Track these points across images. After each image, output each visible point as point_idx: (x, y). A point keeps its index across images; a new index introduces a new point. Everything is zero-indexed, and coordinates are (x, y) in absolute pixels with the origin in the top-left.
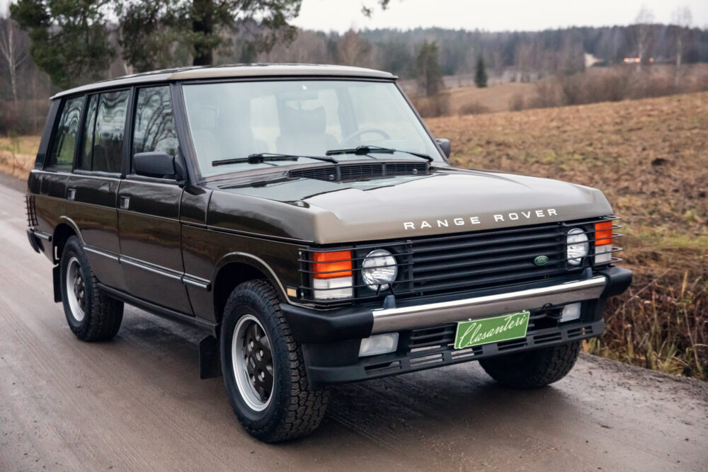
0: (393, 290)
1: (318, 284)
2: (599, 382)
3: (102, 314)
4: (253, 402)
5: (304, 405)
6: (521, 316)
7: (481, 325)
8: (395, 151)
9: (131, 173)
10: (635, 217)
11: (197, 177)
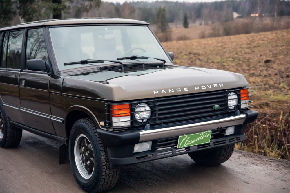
0: (149, 122)
1: (114, 119)
2: (243, 163)
3: (12, 135)
4: (84, 174)
5: (108, 176)
6: (208, 133)
7: (189, 137)
8: (148, 58)
9: (25, 69)
10: (257, 87)
11: (57, 71)
